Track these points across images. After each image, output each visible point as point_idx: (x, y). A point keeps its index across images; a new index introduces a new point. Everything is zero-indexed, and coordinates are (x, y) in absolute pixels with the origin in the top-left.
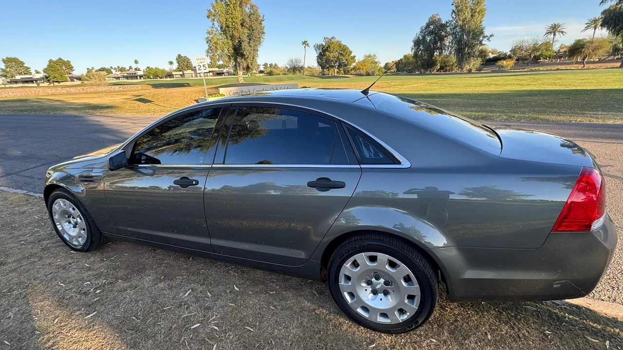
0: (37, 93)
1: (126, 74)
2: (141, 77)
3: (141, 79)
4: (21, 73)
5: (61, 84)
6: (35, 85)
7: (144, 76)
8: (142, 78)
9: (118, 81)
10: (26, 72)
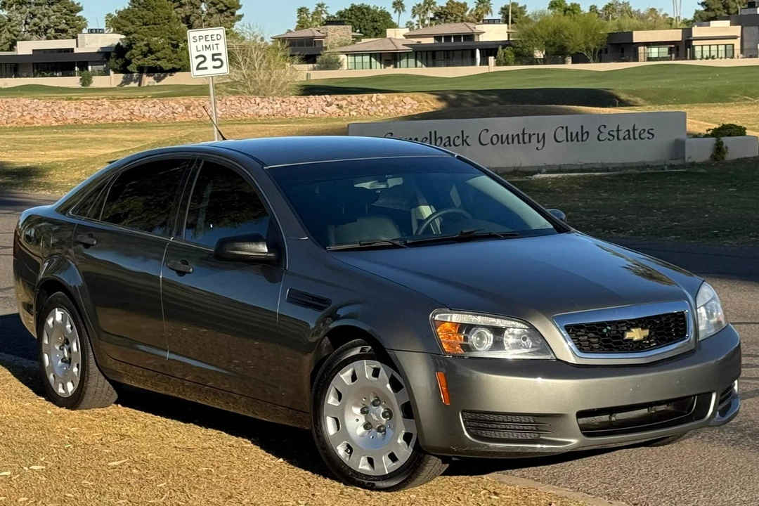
0: (27, 118)
1: (431, 41)
2: (490, 50)
3: (487, 64)
4: (48, 27)
5: (169, 80)
6: (73, 81)
7: (501, 52)
8: (492, 59)
9: (390, 70)
10: (63, 26)
